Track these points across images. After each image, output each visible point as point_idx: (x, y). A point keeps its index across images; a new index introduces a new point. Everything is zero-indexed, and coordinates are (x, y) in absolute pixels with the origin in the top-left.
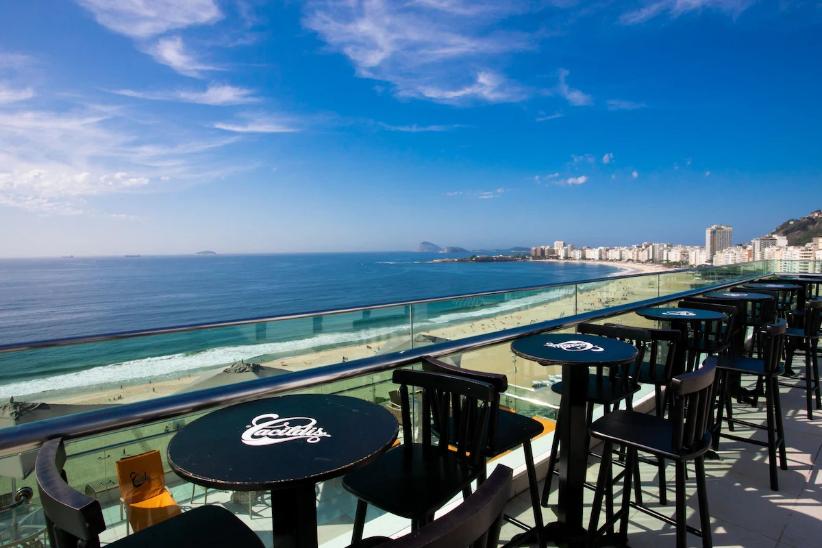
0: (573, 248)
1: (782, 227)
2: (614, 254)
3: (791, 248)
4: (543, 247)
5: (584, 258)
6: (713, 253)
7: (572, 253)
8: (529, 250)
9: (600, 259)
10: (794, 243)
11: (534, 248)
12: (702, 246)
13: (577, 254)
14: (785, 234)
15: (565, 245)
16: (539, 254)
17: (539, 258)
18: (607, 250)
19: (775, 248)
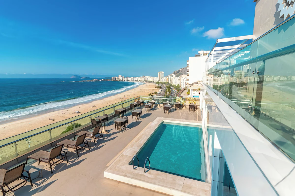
0: (124, 77)
1: (174, 72)
2: (135, 79)
3: (176, 77)
4: (115, 77)
5: (127, 80)
6: (160, 78)
7: (124, 79)
8: (111, 78)
9: (132, 80)
10: (177, 76)
11: (113, 77)
12: (157, 77)
13: (126, 79)
14: (175, 74)
15: (122, 76)
16: (114, 79)
17: (114, 80)
18: (134, 78)
19: (173, 77)
